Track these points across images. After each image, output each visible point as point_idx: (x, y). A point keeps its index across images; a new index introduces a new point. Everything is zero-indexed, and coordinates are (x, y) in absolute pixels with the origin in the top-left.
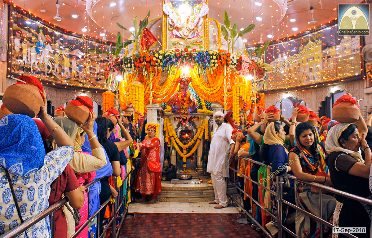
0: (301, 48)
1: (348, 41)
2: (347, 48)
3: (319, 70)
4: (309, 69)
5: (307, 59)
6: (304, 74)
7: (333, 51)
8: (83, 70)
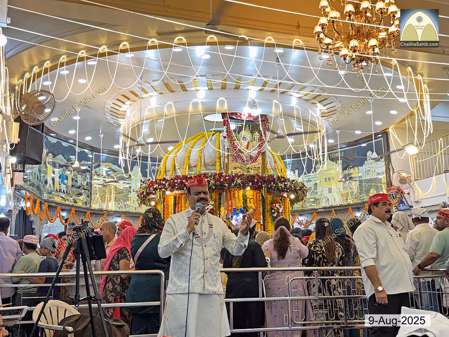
0: (318, 166)
1: (372, 163)
2: (371, 171)
3: (340, 192)
4: (328, 189)
5: (326, 179)
6: (323, 195)
7: (355, 172)
8: (66, 181)
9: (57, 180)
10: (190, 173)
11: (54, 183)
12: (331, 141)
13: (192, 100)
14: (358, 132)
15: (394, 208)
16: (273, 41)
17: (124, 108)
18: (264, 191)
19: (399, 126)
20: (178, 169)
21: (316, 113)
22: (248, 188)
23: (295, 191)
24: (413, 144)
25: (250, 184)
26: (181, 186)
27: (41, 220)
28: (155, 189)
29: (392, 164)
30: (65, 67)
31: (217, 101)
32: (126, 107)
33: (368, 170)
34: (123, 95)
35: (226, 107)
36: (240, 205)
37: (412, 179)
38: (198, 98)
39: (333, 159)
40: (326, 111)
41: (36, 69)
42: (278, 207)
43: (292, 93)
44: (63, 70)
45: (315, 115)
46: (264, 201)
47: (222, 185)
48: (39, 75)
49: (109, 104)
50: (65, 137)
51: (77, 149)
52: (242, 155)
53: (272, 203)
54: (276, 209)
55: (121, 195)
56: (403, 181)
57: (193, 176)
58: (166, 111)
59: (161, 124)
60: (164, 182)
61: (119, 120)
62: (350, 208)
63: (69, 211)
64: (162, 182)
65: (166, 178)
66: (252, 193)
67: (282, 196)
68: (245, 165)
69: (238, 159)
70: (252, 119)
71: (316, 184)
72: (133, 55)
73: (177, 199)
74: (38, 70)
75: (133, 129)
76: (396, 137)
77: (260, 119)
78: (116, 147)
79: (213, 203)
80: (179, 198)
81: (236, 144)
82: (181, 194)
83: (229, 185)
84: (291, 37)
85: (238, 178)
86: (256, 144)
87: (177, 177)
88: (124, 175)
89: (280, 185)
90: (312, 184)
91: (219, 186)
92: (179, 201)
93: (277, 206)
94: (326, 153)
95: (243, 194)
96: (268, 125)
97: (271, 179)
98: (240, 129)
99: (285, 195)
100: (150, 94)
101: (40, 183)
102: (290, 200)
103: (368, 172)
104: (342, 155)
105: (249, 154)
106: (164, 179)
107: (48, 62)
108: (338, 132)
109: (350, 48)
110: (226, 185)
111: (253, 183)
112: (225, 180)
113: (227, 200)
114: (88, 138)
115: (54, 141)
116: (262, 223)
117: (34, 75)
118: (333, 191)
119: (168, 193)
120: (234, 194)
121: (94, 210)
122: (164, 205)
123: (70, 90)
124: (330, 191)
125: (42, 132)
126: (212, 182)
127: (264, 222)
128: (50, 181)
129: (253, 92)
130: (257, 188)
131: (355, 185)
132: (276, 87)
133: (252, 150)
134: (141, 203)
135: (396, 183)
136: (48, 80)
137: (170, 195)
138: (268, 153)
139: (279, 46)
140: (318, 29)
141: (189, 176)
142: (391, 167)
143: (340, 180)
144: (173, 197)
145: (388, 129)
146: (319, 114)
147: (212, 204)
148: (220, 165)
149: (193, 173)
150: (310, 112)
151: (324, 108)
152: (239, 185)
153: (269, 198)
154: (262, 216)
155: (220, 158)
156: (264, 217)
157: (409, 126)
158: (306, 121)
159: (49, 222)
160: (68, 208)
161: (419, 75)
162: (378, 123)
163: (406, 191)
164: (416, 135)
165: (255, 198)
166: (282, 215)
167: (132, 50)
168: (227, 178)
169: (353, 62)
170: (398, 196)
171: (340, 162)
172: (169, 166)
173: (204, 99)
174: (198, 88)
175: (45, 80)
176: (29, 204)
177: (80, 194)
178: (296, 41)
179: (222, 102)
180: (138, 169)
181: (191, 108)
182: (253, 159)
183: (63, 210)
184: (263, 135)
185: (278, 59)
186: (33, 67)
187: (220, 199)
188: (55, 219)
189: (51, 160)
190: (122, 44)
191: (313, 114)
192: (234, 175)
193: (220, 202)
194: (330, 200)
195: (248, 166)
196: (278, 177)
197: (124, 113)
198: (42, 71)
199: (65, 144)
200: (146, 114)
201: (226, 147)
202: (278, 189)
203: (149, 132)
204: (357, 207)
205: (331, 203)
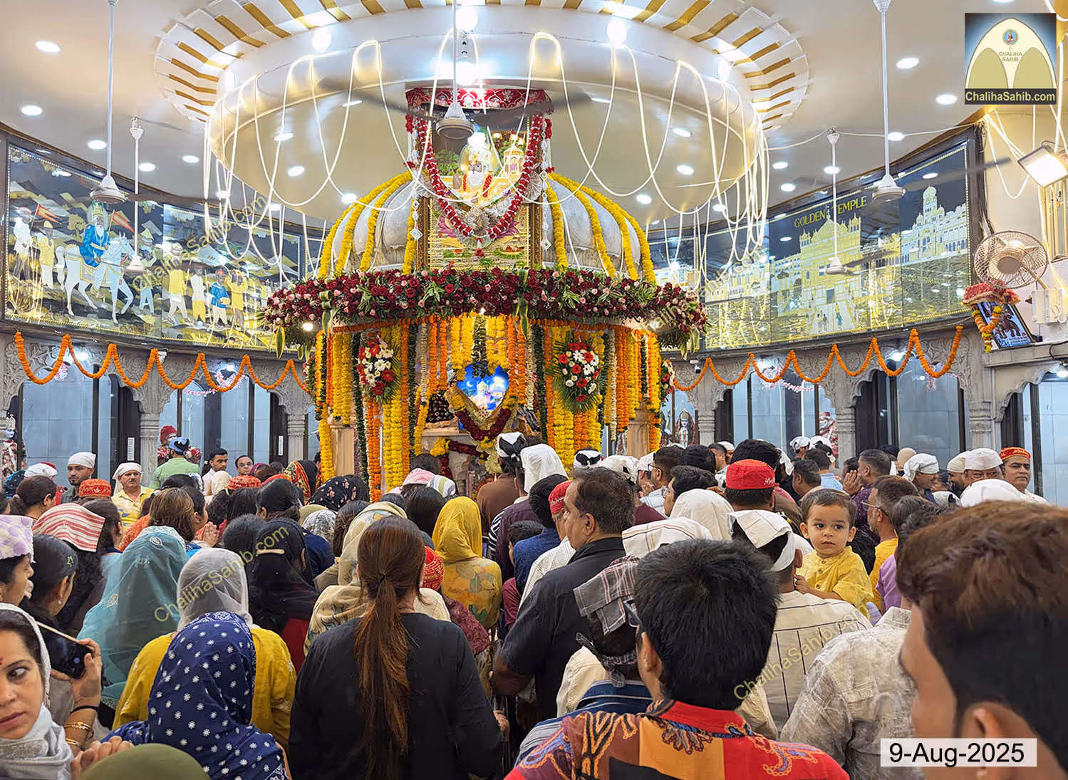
0: (804, 237)
1: (934, 219)
2: (932, 240)
3: (853, 298)
4: (825, 294)
5: (822, 268)
6: (813, 308)
7: (897, 244)
8: (225, 301)
15: (988, 342)
24: (1050, 149)
29: (990, 217)
33: (924, 239)
36: (462, 357)
40: (756, 66)
42: (582, 359)
46: (541, 345)
47: (393, 305)
52: (465, 215)
53: (562, 350)
54: (572, 365)
56: (1010, 263)
62: (875, 340)
66: (503, 322)
67: (612, 327)
71: (799, 282)
73: (328, 343)
76: (1003, 135)
79: (390, 354)
80: (330, 340)
83: (412, 305)
85: (436, 281)
86: (511, 178)
90: (791, 282)
92: (329, 347)
93: (578, 356)
95: (475, 328)
96: (547, 121)
103: (924, 244)
104: (862, 205)
105: (487, 210)
108: (833, 139)
112: (399, 290)
113: (429, 344)
118: (837, 297)
120: (449, 329)
124: (830, 295)
131: (889, 280)
133: (497, 197)
142: (984, 225)
145: (983, 117)
147: (386, 356)
151: (742, 54)
163: (1022, 294)
165: (511, 336)
166: (594, 382)
168: (404, 284)
170: (997, 309)
171: (856, 222)
182: (495, 225)
187: (414, 343)
193: (412, 350)
194: (830, 319)
195: (479, 246)
196: (570, 275)
202: (569, 309)
204: (894, 338)
205: (832, 328)
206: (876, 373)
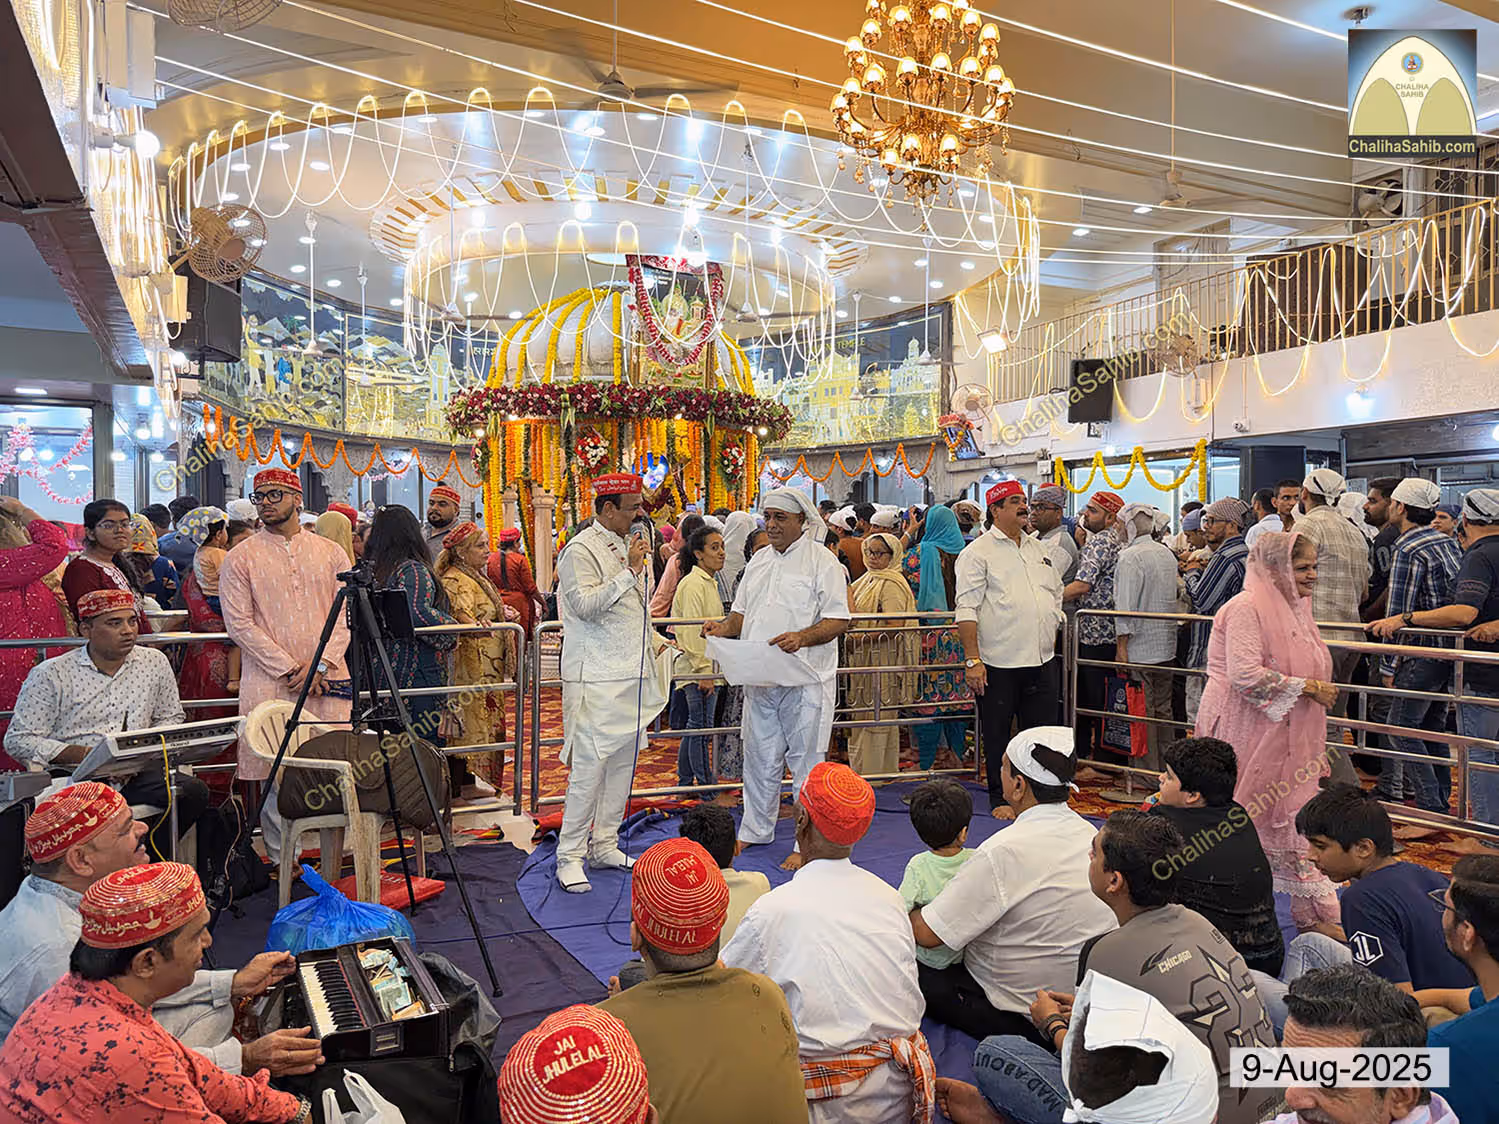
2: (914, 380)
3: (851, 417)
4: (829, 411)
5: (827, 390)
6: (819, 422)
7: (885, 380)
8: (288, 375)
9: (271, 373)
10: (559, 378)
11: (263, 380)
12: (843, 314)
13: (562, 222)
14: (895, 299)
15: (950, 455)
16: (742, 111)
17: (412, 227)
18: (710, 422)
19: (975, 291)
20: (535, 367)
21: (818, 263)
22: (679, 416)
23: (770, 423)
24: (997, 332)
25: (683, 408)
26: (541, 407)
27: (242, 460)
28: (486, 410)
29: (955, 368)
30: (281, 136)
31: (615, 229)
32: (417, 226)
33: (908, 378)
34: (411, 201)
35: (636, 241)
36: (661, 450)
37: (990, 400)
38: (574, 218)
39: (844, 351)
40: (839, 258)
41: (214, 137)
42: (736, 454)
43: (773, 219)
44: (278, 141)
45: (816, 267)
46: (709, 442)
47: (625, 409)
48: (222, 150)
49: (379, 219)
50: (283, 280)
51: (313, 307)
52: (667, 347)
53: (724, 447)
54: (731, 458)
55: (407, 407)
56: (972, 404)
57: (565, 387)
58: (506, 244)
59: (495, 267)
60: (504, 397)
61: (401, 250)
62: (869, 449)
63: (299, 439)
64: (499, 394)
65: (508, 385)
66: (686, 426)
67: (745, 431)
68: (671, 367)
69: (659, 356)
70: (689, 271)
71: (807, 399)
72: (435, 120)
73: (532, 432)
74: (220, 140)
75: (435, 276)
76: (967, 314)
77: (706, 273)
78: (395, 302)
79: (607, 444)
80: (535, 430)
81: (655, 323)
82: (541, 421)
83: (640, 410)
84: (779, 104)
85: (659, 395)
86: (696, 323)
87: (532, 387)
88: (414, 364)
89: (741, 411)
90: (801, 398)
91: (620, 410)
92: (535, 435)
93: (734, 452)
94: (833, 337)
95: (668, 427)
96: (722, 287)
97: (724, 400)
98: (662, 292)
99: (750, 429)
100: (471, 202)
101: (235, 381)
102: (759, 439)
103: (908, 381)
104: (862, 344)
105: (682, 345)
106: (504, 390)
107: (241, 123)
108: (857, 298)
109: (903, 151)
110: (635, 409)
111: (689, 405)
112: (632, 399)
113: (634, 438)
114: (334, 283)
115: (260, 287)
116: (703, 486)
117: (211, 150)
118: (839, 414)
119: (513, 418)
120: (649, 427)
121: (353, 437)
122: (504, 442)
123: (294, 195)
124: (833, 414)
125: (238, 291)
126: (606, 401)
127: (707, 484)
128: (255, 376)
129: (692, 213)
130: (695, 415)
131: (881, 405)
132: (743, 203)
133: (687, 336)
134: (455, 432)
135: (958, 408)
136: (242, 162)
137: (516, 423)
138: (719, 345)
139: (754, 122)
140: (840, 102)
141: (556, 387)
142: (951, 373)
143: (853, 396)
144: (523, 427)
145: (953, 296)
146: (823, 263)
148: (622, 364)
149: (565, 378)
150: (808, 259)
151: (834, 252)
152: (661, 409)
153: (719, 436)
154: (703, 472)
155: (621, 350)
156: (707, 473)
157: (994, 291)
158: (797, 279)
159: (258, 463)
160: (296, 433)
161: (1025, 199)
162: (937, 285)
163: (975, 424)
164: (1004, 314)
165: (691, 434)
166: (743, 470)
167: (433, 109)
168: (637, 395)
169: (906, 182)
170: (960, 433)
171: (857, 356)
172: (514, 361)
173: (588, 221)
174: (575, 197)
175: (237, 160)
176: (212, 428)
177: (320, 404)
178: (790, 114)
179: (627, 232)
180: (443, 354)
181: (560, 241)
182: (689, 356)
183: (286, 436)
184: (711, 305)
185: (748, 146)
186: (209, 130)
187: (621, 435)
188: (271, 456)
189: (256, 331)
190: (410, 95)
191: (813, 263)
192: (650, 388)
193: (621, 442)
194: (833, 432)
195: (679, 370)
196: (739, 396)
197: (413, 238)
198: (227, 142)
199: (283, 295)
200: (463, 245)
201: (635, 330)
202: (738, 420)
203: (467, 281)
204: (884, 449)
205: (835, 439)
206: (866, 474)
